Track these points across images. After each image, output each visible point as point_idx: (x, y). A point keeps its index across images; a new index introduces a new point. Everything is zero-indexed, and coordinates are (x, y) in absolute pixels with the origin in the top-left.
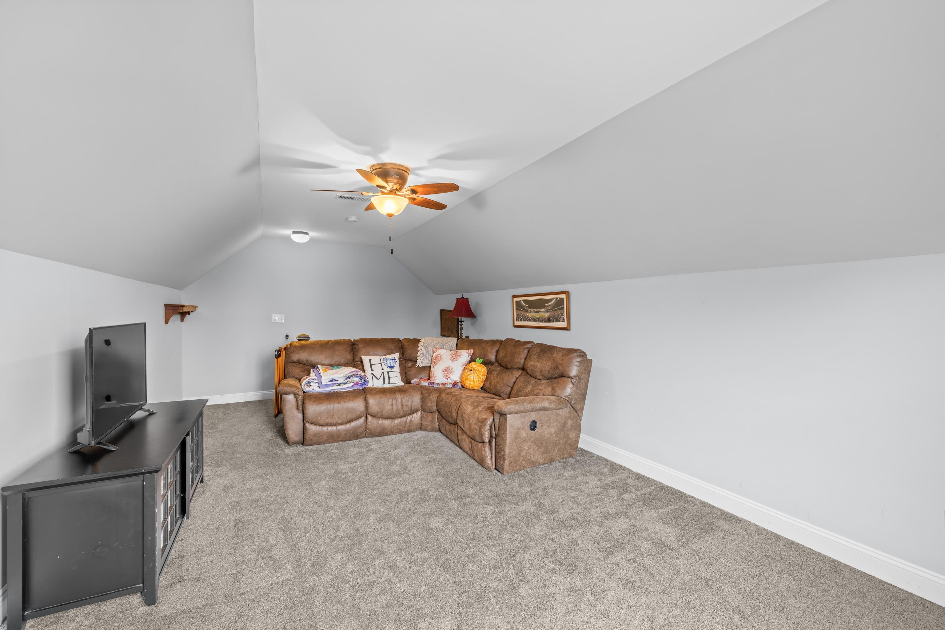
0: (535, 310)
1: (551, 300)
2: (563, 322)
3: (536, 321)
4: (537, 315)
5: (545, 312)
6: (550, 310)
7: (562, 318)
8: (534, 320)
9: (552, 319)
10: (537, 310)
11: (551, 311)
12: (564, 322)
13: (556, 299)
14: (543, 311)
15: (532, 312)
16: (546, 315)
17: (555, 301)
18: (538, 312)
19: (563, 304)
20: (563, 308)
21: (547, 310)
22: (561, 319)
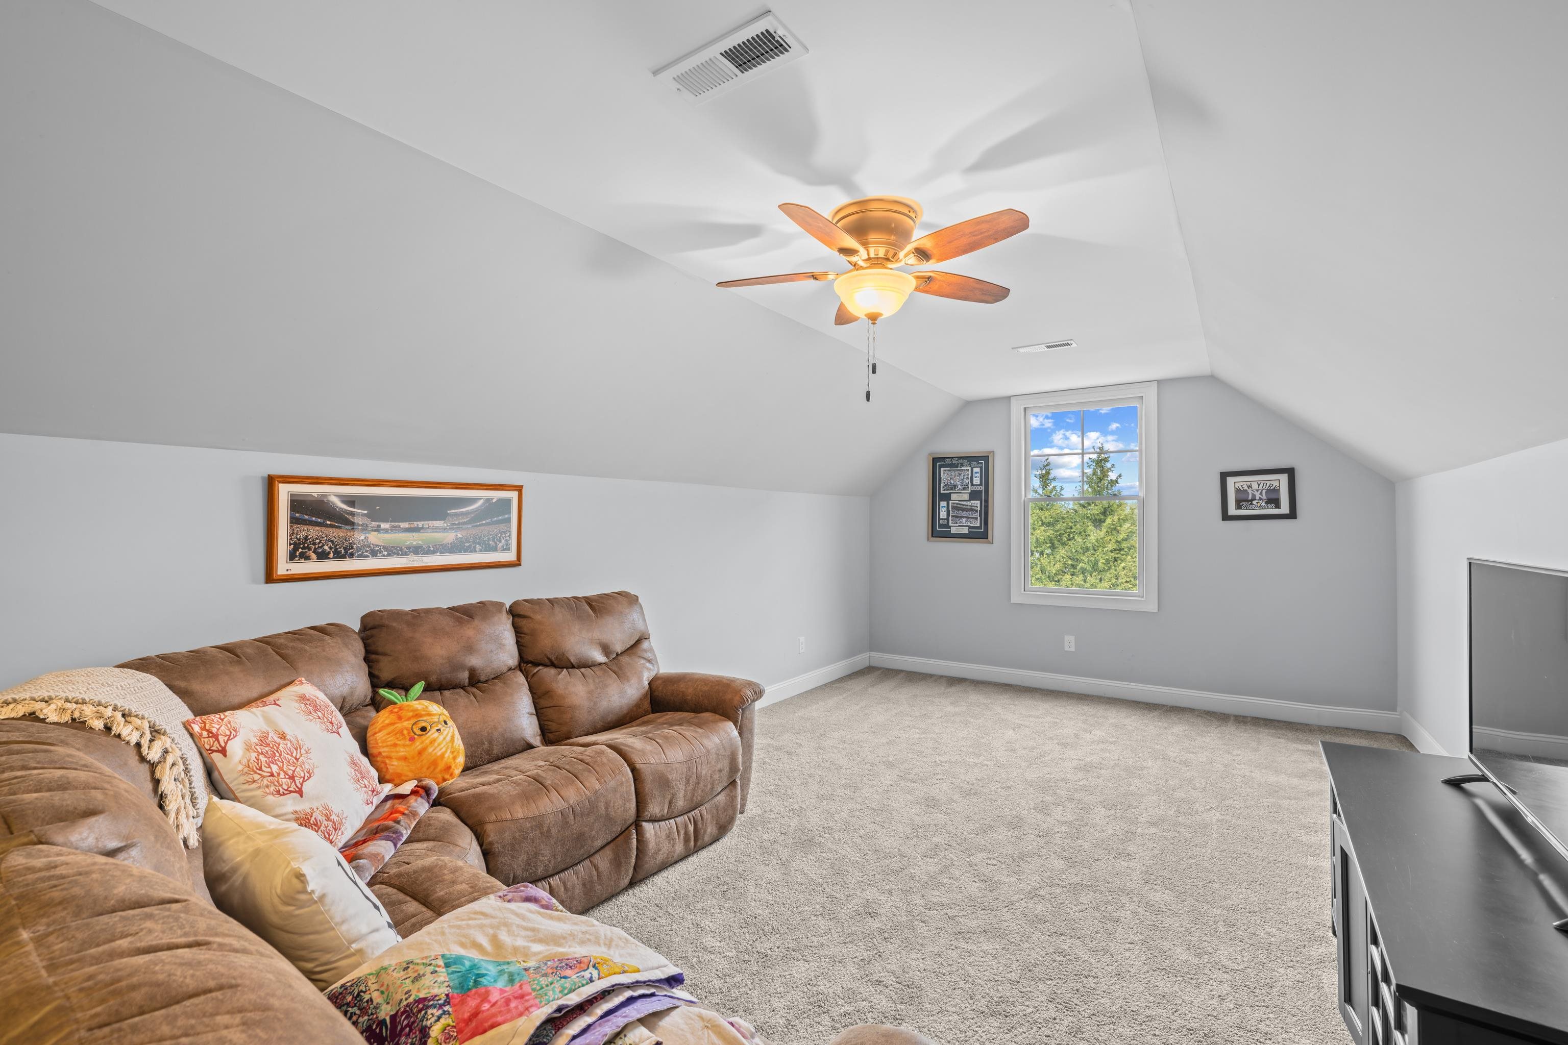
0: (404, 525)
1: (472, 500)
2: (505, 550)
3: (406, 554)
4: (412, 539)
5: (444, 529)
6: (464, 523)
7: (503, 541)
8: (393, 551)
9: (469, 547)
10: (412, 526)
11: (469, 526)
12: (509, 549)
13: (488, 500)
14: (437, 528)
15: (386, 531)
16: (450, 537)
17: (483, 504)
18: (417, 530)
19: (509, 512)
20: (508, 520)
21: (453, 524)
22: (500, 545)
